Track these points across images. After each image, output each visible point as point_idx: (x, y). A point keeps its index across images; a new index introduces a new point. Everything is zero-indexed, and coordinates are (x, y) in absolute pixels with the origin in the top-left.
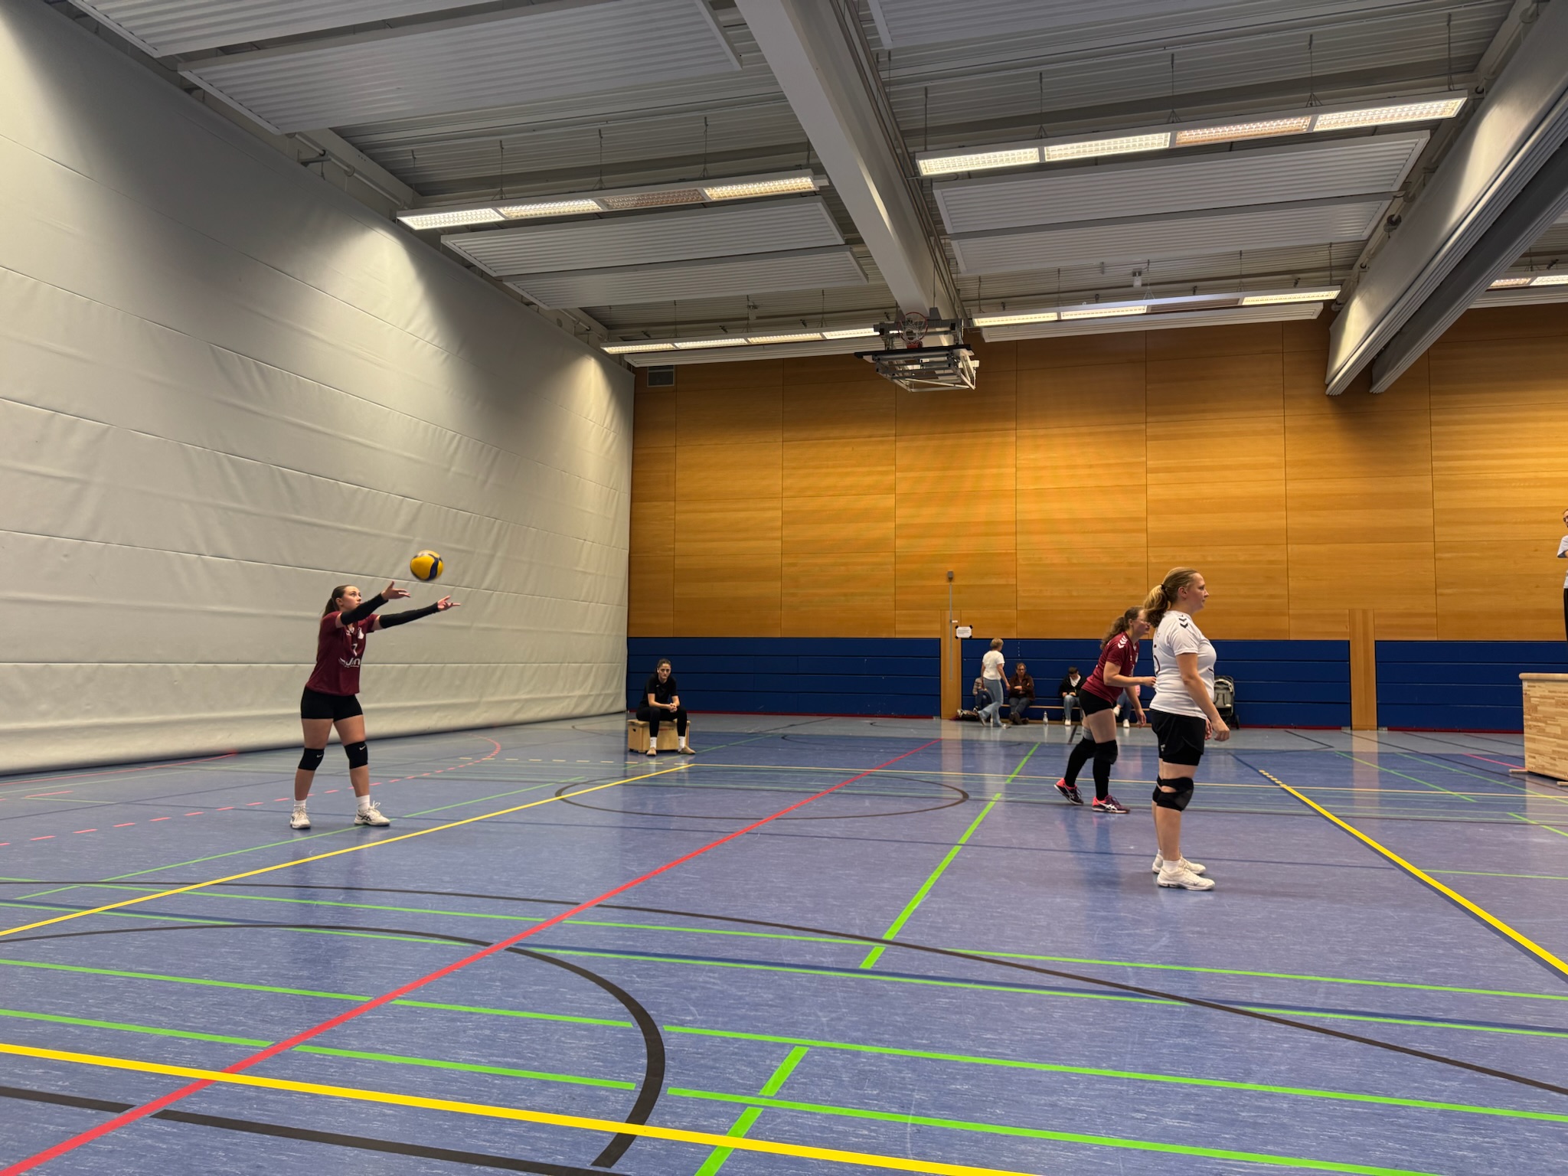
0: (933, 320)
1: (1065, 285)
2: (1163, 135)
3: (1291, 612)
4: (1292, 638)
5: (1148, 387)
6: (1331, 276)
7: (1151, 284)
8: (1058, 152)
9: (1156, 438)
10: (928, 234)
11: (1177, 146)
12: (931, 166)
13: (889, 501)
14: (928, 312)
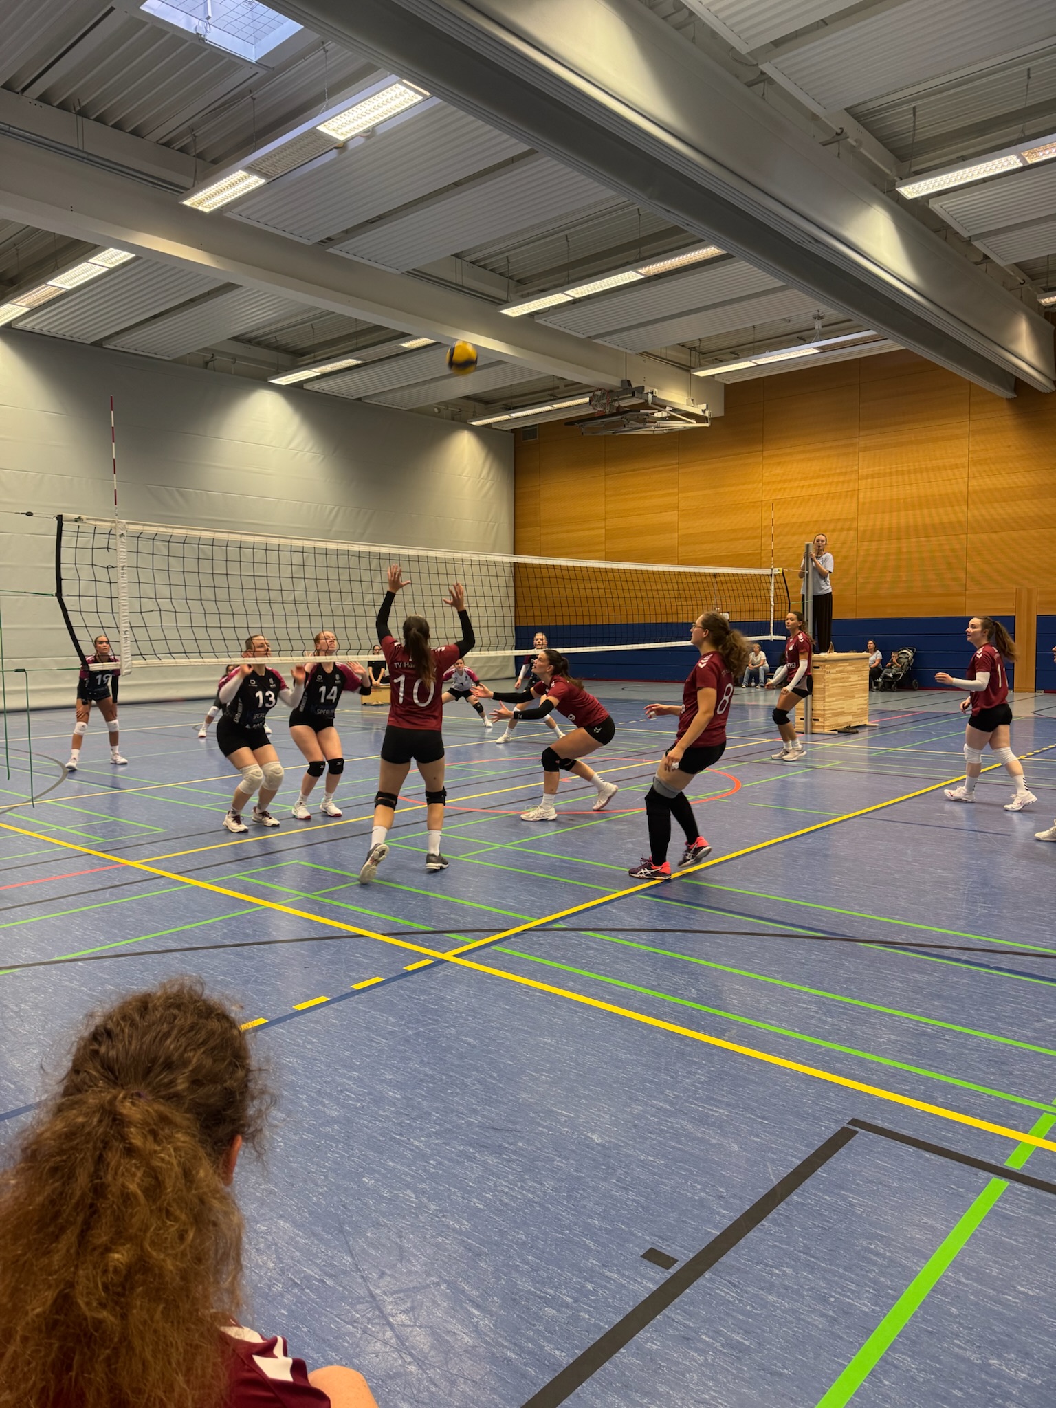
1: (758, 336)
3: (968, 592)
5: (862, 406)
9: (866, 449)
12: (511, 312)
13: (672, 517)
14: (619, 385)
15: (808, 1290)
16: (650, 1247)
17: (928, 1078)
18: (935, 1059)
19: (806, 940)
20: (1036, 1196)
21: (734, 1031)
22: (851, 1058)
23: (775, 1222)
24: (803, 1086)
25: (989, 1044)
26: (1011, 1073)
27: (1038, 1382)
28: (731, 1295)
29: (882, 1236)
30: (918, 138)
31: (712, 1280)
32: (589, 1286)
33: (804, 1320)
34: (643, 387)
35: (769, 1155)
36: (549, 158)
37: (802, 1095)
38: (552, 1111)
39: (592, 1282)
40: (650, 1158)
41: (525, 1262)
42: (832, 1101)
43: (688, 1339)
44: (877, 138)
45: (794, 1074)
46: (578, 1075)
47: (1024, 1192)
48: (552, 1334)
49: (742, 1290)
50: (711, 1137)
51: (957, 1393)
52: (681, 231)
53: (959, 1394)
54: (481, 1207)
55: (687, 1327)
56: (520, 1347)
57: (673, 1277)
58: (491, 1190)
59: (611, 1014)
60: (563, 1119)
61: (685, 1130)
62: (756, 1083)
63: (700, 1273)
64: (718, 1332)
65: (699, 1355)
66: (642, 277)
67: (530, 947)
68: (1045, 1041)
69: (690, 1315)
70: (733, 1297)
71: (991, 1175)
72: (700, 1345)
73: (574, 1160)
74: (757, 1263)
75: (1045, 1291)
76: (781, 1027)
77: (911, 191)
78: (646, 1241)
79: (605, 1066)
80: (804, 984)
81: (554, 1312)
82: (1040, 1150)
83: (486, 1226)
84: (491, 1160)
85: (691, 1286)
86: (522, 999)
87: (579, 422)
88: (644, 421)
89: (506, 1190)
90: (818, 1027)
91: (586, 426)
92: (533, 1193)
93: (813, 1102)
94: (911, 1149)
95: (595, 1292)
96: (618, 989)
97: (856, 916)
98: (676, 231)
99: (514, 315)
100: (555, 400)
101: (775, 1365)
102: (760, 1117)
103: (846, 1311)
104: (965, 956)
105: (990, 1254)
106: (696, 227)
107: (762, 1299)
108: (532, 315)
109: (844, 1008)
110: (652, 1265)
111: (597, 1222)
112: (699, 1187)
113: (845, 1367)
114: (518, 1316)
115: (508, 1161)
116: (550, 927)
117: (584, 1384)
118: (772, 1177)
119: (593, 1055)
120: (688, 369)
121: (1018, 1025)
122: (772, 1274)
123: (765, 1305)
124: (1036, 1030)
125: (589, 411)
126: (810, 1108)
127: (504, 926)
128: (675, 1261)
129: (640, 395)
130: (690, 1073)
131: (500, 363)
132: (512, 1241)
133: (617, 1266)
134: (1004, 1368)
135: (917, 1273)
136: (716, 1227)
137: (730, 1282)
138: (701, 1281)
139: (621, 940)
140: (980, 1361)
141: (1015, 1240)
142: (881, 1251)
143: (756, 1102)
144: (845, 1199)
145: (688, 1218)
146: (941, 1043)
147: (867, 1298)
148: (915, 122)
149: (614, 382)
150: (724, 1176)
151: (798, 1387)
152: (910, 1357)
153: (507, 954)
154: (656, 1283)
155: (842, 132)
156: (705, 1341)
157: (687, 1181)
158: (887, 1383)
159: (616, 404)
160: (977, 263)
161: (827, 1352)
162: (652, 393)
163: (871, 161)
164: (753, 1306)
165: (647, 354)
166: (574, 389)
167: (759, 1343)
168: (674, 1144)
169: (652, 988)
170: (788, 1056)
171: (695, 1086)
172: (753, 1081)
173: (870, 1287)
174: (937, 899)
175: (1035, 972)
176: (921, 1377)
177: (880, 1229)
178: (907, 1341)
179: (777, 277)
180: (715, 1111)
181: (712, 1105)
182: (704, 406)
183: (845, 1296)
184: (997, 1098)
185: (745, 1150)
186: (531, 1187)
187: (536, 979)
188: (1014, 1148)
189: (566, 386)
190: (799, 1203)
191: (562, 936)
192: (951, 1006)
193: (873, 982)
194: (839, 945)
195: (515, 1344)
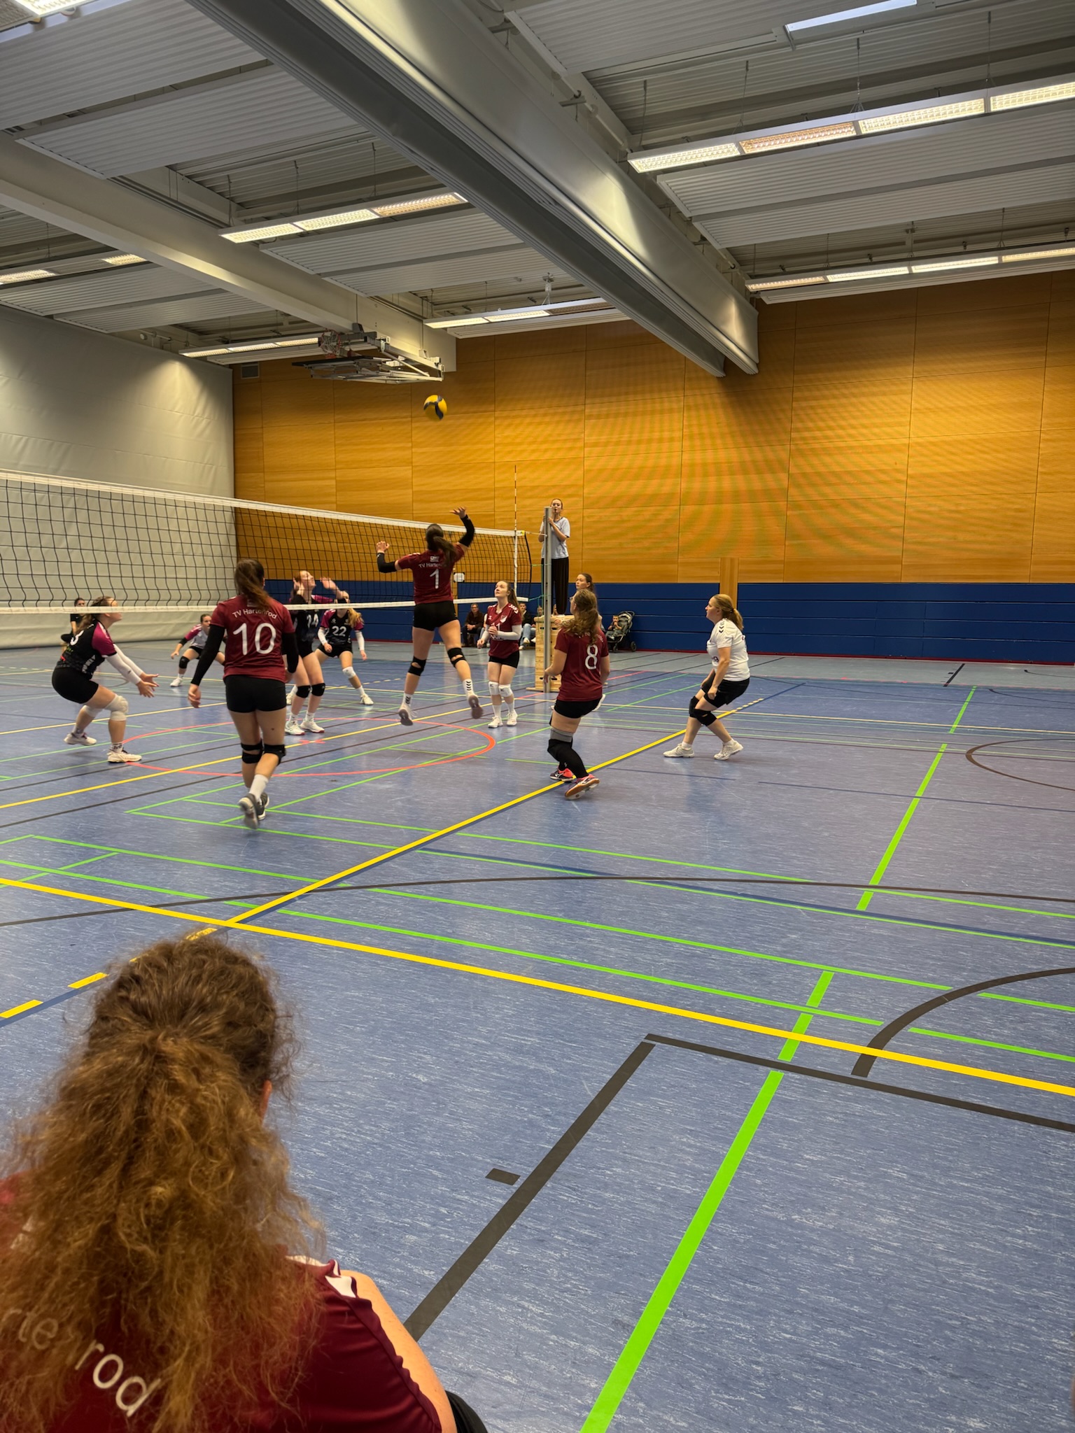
0: (353, 333)
1: (490, 293)
3: (679, 560)
4: (679, 582)
5: (588, 373)
9: (590, 417)
12: (234, 238)
13: (405, 472)
14: (351, 328)
15: (638, 1183)
16: (492, 1168)
17: (704, 993)
18: (707, 976)
19: (580, 881)
20: (807, 1081)
21: (531, 967)
22: (638, 982)
23: (597, 1130)
24: (600, 1010)
25: (748, 959)
26: (770, 983)
27: (831, 1227)
28: (573, 1198)
29: (691, 1130)
30: (648, 113)
31: (553, 1188)
32: (444, 1210)
33: (639, 1209)
34: (375, 333)
35: (583, 1073)
36: (285, 73)
37: (601, 1017)
38: (373, 1059)
39: (445, 1207)
40: (476, 1090)
41: (376, 1198)
42: (628, 1021)
43: (543, 1241)
44: (610, 106)
45: (591, 1000)
46: (392, 1022)
47: (797, 1079)
48: (418, 1257)
49: (581, 1192)
50: (528, 1064)
51: (771, 1246)
52: (424, 173)
53: (774, 1247)
54: (323, 1155)
55: (539, 1230)
56: (389, 1273)
57: (519, 1191)
58: (328, 1139)
59: (413, 963)
60: (386, 1065)
61: (503, 1060)
62: (559, 1012)
63: (543, 1184)
64: (567, 1231)
65: (555, 1252)
66: (377, 217)
67: (319, 908)
68: (792, 954)
69: (541, 1220)
70: (575, 1199)
71: (769, 1068)
72: (554, 1244)
73: (404, 1100)
74: (591, 1168)
75: (825, 1155)
76: (572, 959)
77: (642, 164)
78: (488, 1163)
79: (417, 1011)
80: (585, 920)
81: (415, 1237)
82: (803, 1044)
83: (332, 1172)
84: (323, 1110)
85: (536, 1196)
86: (321, 958)
87: (307, 363)
88: (379, 368)
89: (344, 1136)
90: (604, 957)
91: (316, 368)
92: (370, 1136)
93: (612, 1023)
94: (701, 1055)
95: (450, 1215)
96: (415, 939)
97: (619, 857)
98: (415, 171)
99: (237, 241)
100: (279, 337)
101: (622, 1249)
102: (568, 1042)
103: (671, 1196)
104: (716, 886)
105: (779, 1133)
106: (439, 172)
107: (600, 1197)
108: (257, 244)
109: (623, 938)
110: (498, 1183)
111: (438, 1154)
112: (526, 1109)
113: (679, 1241)
114: (381, 1247)
115: (339, 1109)
116: (335, 886)
117: (457, 1295)
118: (589, 1093)
119: (402, 1002)
120: (420, 319)
121: (769, 942)
122: (605, 1175)
123: (603, 1202)
124: (784, 945)
125: (318, 352)
126: (610, 1028)
127: (286, 889)
128: (518, 1177)
129: (372, 342)
130: (497, 1008)
131: (220, 291)
132: (360, 1182)
133: (465, 1189)
134: (804, 1220)
135: (724, 1156)
136: (548, 1142)
137: (569, 1187)
138: (544, 1191)
139: (408, 893)
140: (785, 1219)
141: (796, 1119)
142: (692, 1142)
143: (562, 1028)
144: (654, 1103)
145: (522, 1138)
146: (709, 962)
147: (687, 1182)
148: (645, 96)
149: (345, 324)
150: (547, 1097)
151: (644, 1264)
152: (730, 1224)
153: (295, 916)
154: (504, 1198)
155: (580, 95)
156: (558, 1240)
157: (514, 1106)
158: (716, 1248)
159: (347, 348)
160: (695, 244)
161: (663, 1231)
162: (385, 340)
163: (605, 129)
164: (593, 1205)
165: (378, 299)
166: (301, 328)
167: (605, 1234)
168: (495, 1074)
169: (448, 935)
170: (582, 984)
171: (505, 1020)
172: (555, 1010)
173: (688, 1173)
174: (684, 838)
175: (775, 896)
176: (742, 1238)
177: (688, 1124)
178: (725, 1212)
179: (515, 233)
180: (527, 1041)
181: (523, 1035)
182: (437, 360)
183: (669, 1183)
184: (763, 1005)
185: (561, 1072)
186: (367, 1130)
187: (330, 937)
188: (783, 1044)
189: (290, 323)
190: (616, 1112)
191: (349, 895)
192: (712, 929)
193: (643, 913)
194: (609, 883)
195: (385, 1272)
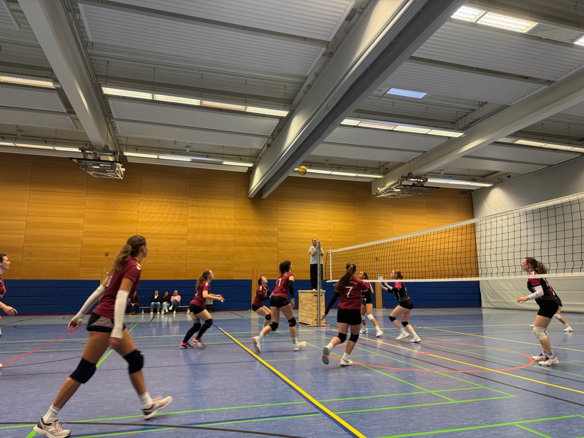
0: (106, 150)
1: (160, 146)
2: (198, 100)
3: (234, 269)
4: (234, 279)
5: (190, 188)
6: (251, 159)
7: (193, 152)
8: (159, 97)
10: (106, 117)
11: (202, 105)
12: (107, 91)
13: (81, 221)
